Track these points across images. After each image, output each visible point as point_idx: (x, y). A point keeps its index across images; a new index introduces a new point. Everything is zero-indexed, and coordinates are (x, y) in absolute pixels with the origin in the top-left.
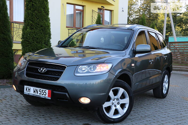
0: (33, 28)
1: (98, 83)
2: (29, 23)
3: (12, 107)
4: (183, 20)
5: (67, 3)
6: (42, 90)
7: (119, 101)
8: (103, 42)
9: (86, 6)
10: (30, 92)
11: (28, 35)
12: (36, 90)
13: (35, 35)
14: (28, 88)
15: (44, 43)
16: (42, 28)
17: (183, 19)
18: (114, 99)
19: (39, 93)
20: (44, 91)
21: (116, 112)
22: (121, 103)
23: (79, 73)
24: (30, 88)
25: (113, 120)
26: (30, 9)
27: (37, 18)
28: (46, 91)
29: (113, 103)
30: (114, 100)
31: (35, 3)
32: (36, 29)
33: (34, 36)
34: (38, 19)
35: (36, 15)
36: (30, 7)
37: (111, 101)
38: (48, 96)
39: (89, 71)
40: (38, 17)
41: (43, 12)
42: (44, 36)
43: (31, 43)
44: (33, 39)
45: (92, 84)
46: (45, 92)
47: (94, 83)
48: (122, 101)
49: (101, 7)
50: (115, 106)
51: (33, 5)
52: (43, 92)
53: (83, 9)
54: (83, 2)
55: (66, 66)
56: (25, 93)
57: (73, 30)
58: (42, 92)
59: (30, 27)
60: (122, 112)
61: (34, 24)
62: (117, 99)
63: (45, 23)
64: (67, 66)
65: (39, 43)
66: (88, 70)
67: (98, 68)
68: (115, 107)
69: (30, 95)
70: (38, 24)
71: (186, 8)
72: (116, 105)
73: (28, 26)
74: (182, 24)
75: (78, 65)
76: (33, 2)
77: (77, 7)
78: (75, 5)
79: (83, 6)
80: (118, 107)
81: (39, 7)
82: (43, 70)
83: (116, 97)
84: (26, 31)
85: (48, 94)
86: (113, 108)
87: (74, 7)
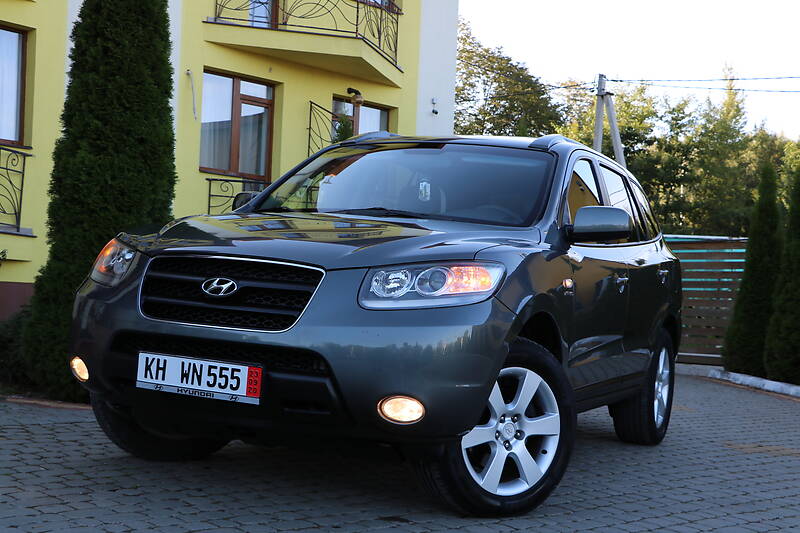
0: (105, 149)
1: (449, 347)
2: (88, 125)
3: (48, 460)
4: (659, 167)
5: (208, 70)
6: (222, 369)
7: (520, 424)
8: (428, 199)
9: (285, 85)
10: (163, 379)
11: (84, 178)
12: (195, 370)
13: (113, 178)
14: (156, 361)
15: (148, 213)
16: (142, 148)
17: (658, 161)
18: (504, 416)
19: (208, 382)
20: (228, 373)
21: (512, 471)
22: (528, 433)
23: (378, 298)
24: (165, 361)
25: (498, 504)
26: (95, 70)
27: (122, 105)
28: (239, 370)
29: (498, 432)
30: (502, 421)
31: (118, 45)
32: (118, 152)
33: (106, 182)
34: (127, 109)
35: (122, 91)
36: (95, 58)
37: (493, 422)
38: (248, 392)
39: (417, 289)
40: (129, 102)
41: (150, 84)
42: (152, 184)
43: (93, 211)
44: (101, 194)
45: (424, 347)
46: (233, 377)
47: (435, 346)
48: (533, 427)
49: (344, 93)
50: (508, 445)
51: (106, 50)
52: (226, 377)
53: (270, 98)
54: (270, 70)
55: (323, 268)
56: (138, 385)
57: (227, 181)
58: (221, 376)
59: (91, 145)
60: (534, 470)
61: (111, 131)
62: (516, 417)
63: (154, 126)
64: (326, 271)
65: (129, 212)
66: (413, 288)
67: (450, 280)
68: (507, 449)
69: (165, 390)
70: (128, 133)
71: (670, 119)
72: (508, 441)
73: (82, 138)
74: (654, 184)
75: (370, 268)
76: (110, 40)
77: (247, 88)
78: (237, 77)
79: (271, 85)
80: (520, 448)
81: (131, 61)
82: (225, 286)
83: (511, 407)
84: (71, 160)
85: (249, 382)
86: (500, 455)
87: (235, 89)
